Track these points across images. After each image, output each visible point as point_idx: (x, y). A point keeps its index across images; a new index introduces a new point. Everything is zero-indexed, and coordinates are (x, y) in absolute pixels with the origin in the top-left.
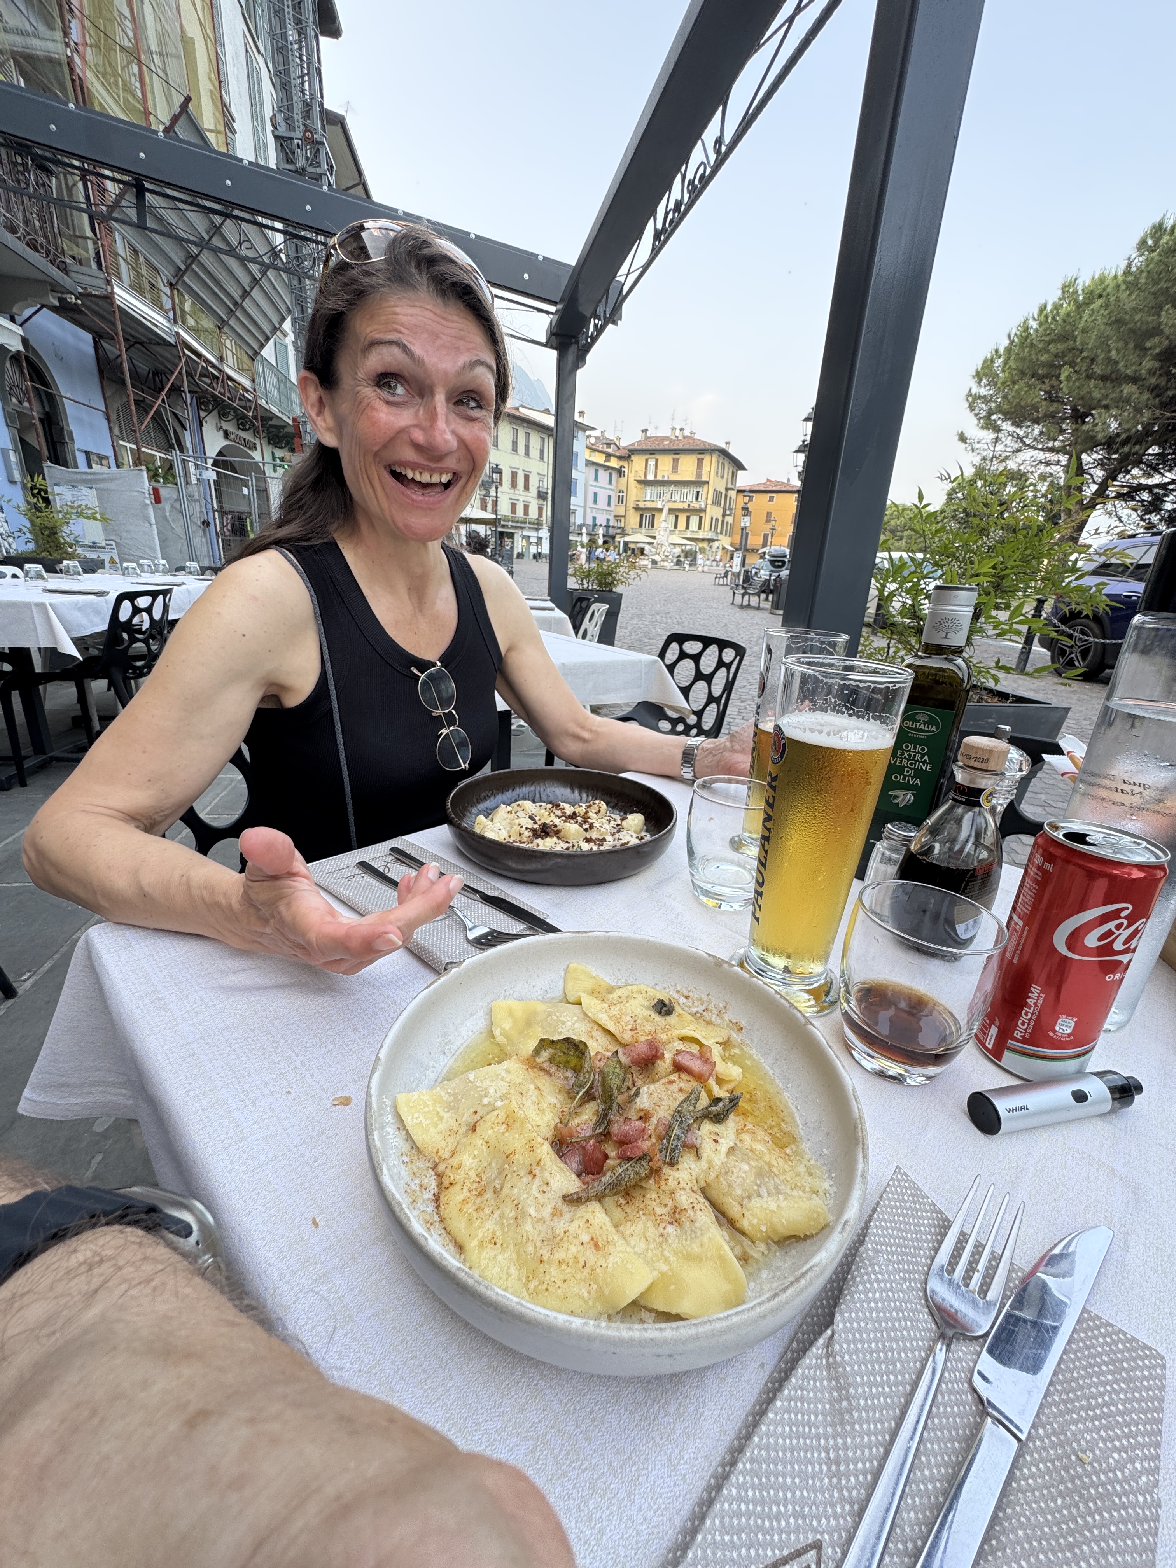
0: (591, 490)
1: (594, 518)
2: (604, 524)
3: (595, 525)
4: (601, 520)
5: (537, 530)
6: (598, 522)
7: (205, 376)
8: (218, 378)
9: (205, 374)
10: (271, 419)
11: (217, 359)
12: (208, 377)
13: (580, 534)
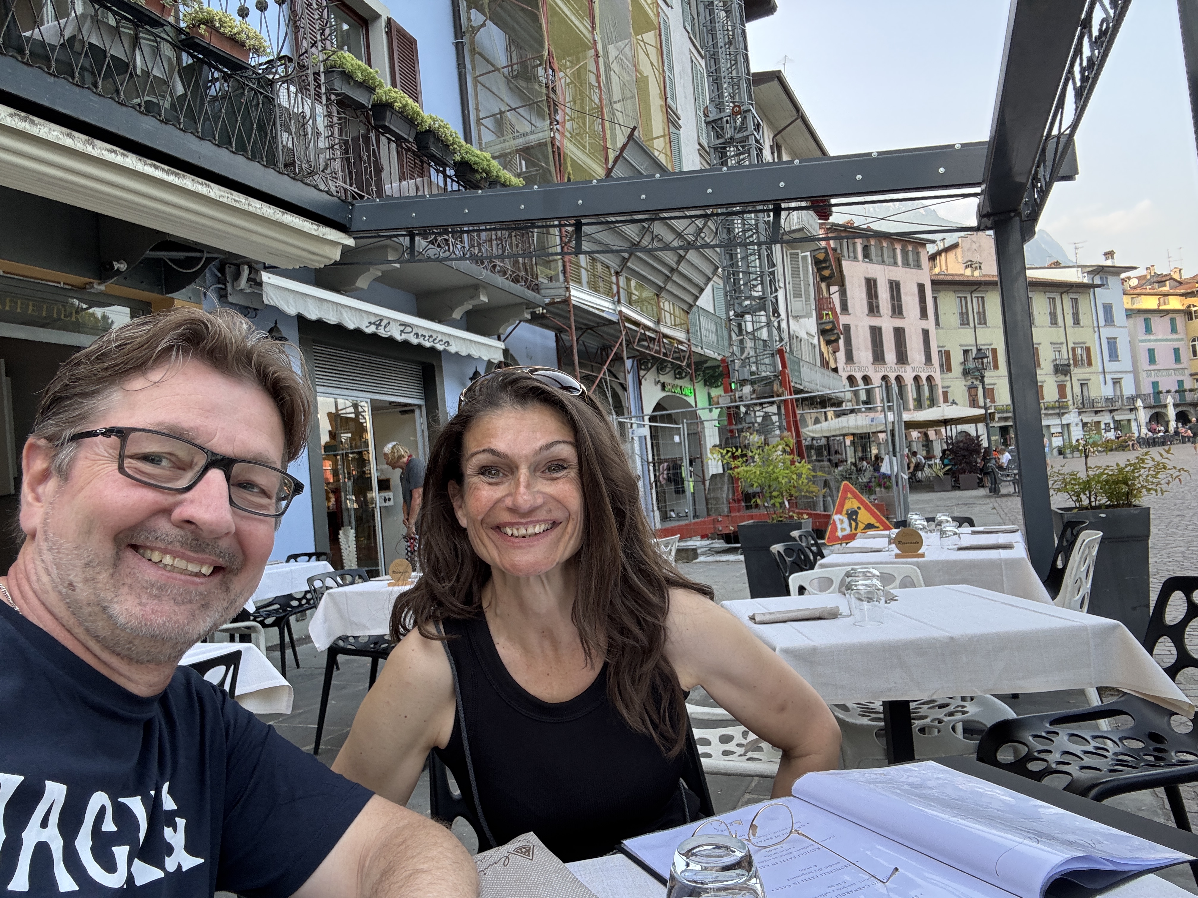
0: (1143, 348)
1: (1155, 384)
2: (1174, 387)
3: (1158, 393)
4: (1168, 383)
5: (1060, 415)
6: (1163, 388)
7: (644, 340)
8: (654, 339)
9: (644, 338)
10: (705, 362)
11: (655, 322)
12: (646, 340)
13: (1133, 410)
